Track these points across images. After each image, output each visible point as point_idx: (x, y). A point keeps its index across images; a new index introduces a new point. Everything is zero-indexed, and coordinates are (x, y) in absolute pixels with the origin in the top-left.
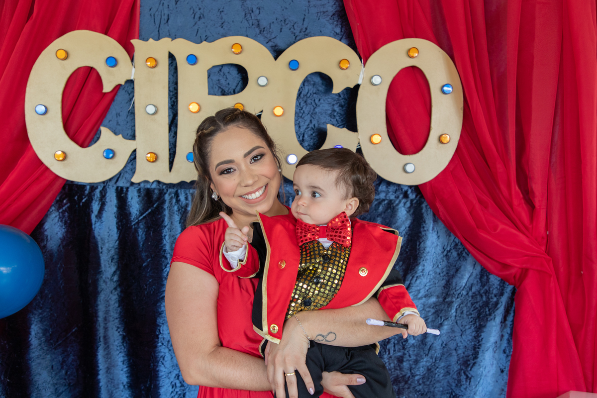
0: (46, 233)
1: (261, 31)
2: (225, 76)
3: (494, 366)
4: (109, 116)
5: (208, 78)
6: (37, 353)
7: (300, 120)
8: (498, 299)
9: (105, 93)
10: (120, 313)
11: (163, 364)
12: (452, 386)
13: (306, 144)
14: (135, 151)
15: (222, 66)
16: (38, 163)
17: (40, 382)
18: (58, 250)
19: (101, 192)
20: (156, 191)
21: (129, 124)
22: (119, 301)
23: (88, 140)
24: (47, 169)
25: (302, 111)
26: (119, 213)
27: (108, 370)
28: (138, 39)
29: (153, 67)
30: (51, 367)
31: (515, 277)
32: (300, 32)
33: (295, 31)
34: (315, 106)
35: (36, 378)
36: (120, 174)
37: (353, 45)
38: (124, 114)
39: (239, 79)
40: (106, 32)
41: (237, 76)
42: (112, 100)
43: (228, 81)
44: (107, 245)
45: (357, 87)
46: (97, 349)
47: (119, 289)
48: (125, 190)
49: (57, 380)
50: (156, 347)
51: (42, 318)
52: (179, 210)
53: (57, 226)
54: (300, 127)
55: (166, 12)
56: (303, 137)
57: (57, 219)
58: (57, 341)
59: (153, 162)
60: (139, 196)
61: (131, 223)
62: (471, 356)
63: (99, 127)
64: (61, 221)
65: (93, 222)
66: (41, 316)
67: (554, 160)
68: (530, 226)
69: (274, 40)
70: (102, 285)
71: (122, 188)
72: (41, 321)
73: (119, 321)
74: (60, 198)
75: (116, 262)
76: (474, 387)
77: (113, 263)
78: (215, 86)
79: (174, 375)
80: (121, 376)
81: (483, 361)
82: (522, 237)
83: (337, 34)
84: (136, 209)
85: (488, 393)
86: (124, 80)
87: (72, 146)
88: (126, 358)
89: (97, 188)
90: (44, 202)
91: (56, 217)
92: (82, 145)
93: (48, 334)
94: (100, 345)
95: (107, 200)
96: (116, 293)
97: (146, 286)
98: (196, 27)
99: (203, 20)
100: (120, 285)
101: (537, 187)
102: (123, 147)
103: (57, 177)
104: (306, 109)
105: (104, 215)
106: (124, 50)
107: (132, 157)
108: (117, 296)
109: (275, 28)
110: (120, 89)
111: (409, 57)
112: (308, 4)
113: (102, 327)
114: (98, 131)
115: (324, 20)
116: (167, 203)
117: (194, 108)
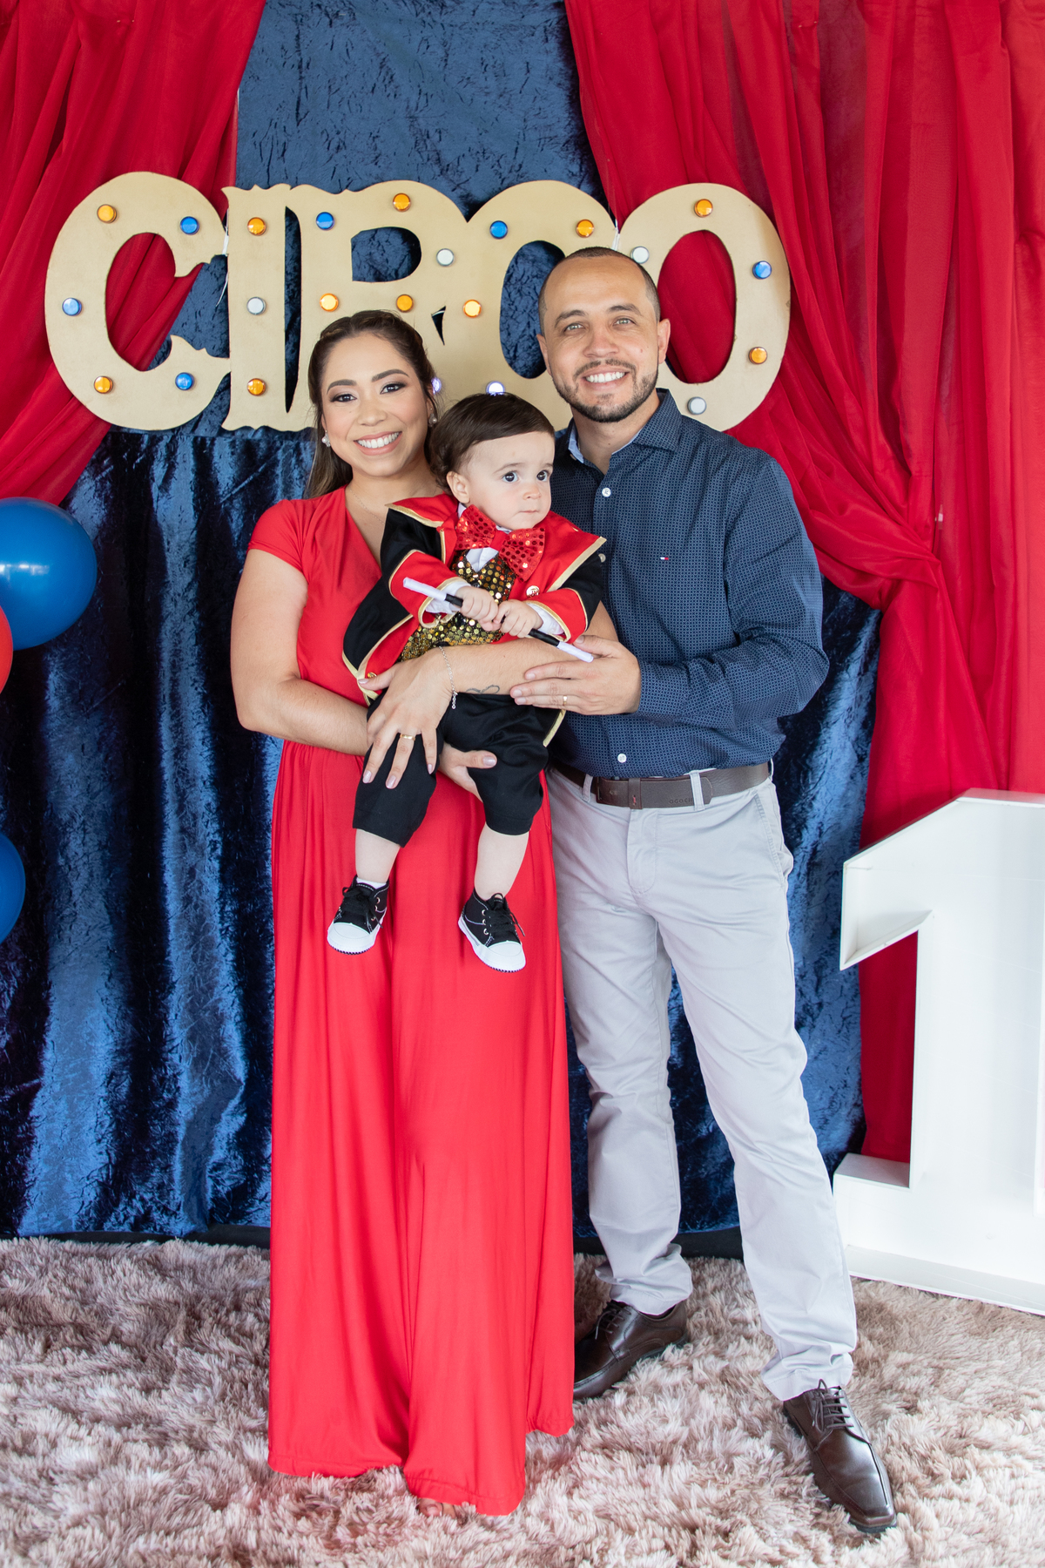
1: (442, 171)
2: (381, 248)
3: (847, 750)
4: (182, 317)
5: (353, 251)
6: (57, 723)
7: (511, 322)
8: (853, 633)
9: (178, 279)
10: (199, 655)
13: (520, 363)
14: (229, 375)
15: (376, 230)
16: (64, 395)
17: (63, 773)
19: (167, 446)
20: (263, 445)
21: (216, 330)
22: (197, 634)
23: (150, 358)
24: (80, 405)
25: (513, 307)
26: (199, 482)
27: (178, 753)
28: (235, 185)
29: (261, 234)
30: (80, 747)
31: (880, 592)
32: (510, 172)
33: (501, 171)
35: (57, 764)
36: (201, 415)
37: (599, 195)
38: (209, 311)
39: (406, 253)
40: (180, 175)
41: (402, 246)
42: (189, 289)
43: (386, 256)
44: (177, 537)
46: (160, 716)
47: (197, 614)
48: (208, 442)
49: (91, 770)
51: (66, 662)
52: (301, 477)
53: (92, 505)
54: (509, 334)
55: (284, 139)
56: (515, 351)
57: (92, 491)
58: (92, 703)
59: (259, 395)
60: (233, 453)
61: (218, 499)
63: (166, 334)
64: (100, 496)
65: (155, 497)
67: (945, 392)
68: (904, 507)
69: (466, 186)
70: (169, 606)
71: (203, 439)
72: (65, 668)
73: (196, 669)
74: (98, 456)
75: (193, 566)
77: (187, 569)
78: (363, 264)
80: (198, 765)
81: (828, 741)
82: (890, 526)
83: (573, 175)
84: (227, 476)
85: (836, 798)
86: (212, 256)
87: (122, 369)
88: (207, 734)
89: (161, 439)
90: (73, 463)
91: (91, 488)
92: (139, 367)
93: (76, 691)
94: (165, 708)
95: (178, 460)
96: (192, 620)
98: (332, 164)
99: (343, 152)
100: (198, 608)
101: (916, 438)
102: (209, 370)
103: (97, 420)
104: (521, 303)
105: (174, 485)
106: (210, 205)
107: (222, 386)
108: (193, 626)
109: (467, 165)
110: (202, 271)
111: (698, 215)
112: (523, 125)
113: (168, 678)
114: (165, 343)
115: (551, 152)
116: (281, 465)
117: (328, 303)
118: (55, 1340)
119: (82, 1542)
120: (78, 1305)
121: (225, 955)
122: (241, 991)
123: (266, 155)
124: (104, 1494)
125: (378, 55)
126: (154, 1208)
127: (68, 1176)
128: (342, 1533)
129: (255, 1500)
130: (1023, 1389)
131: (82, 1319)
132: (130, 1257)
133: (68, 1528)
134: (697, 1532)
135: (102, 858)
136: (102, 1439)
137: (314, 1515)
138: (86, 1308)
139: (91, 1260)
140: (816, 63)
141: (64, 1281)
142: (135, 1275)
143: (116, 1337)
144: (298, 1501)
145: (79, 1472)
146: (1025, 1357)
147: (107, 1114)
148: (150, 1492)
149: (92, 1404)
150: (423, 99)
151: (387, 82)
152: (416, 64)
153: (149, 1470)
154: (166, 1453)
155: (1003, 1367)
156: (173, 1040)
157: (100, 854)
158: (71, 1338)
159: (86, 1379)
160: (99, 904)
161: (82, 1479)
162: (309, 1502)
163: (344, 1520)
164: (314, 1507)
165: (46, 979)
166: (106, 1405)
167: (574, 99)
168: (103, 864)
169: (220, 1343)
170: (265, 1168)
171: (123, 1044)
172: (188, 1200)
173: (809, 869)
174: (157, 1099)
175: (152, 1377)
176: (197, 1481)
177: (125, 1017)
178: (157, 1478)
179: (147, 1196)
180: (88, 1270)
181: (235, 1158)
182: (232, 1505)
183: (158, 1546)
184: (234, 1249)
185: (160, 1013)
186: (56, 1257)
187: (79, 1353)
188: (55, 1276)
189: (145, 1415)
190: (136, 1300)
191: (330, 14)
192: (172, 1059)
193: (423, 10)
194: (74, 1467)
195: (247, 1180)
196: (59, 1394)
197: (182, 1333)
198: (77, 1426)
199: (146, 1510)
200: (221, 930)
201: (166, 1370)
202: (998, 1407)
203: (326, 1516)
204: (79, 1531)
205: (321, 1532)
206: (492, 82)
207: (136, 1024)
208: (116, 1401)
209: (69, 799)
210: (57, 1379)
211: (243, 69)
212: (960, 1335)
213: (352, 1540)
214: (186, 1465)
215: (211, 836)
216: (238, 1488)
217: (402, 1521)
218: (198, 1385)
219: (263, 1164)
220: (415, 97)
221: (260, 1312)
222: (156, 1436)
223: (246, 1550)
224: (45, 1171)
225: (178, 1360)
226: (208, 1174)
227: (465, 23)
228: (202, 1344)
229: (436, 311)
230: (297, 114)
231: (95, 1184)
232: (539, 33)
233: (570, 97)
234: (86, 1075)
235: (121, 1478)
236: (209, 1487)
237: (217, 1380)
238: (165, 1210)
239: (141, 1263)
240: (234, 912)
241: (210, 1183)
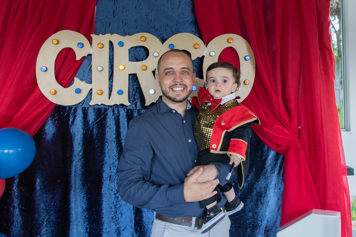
0: (45, 131)
1: (155, 30)
2: (138, 52)
3: (275, 196)
4: (79, 72)
5: (129, 52)
6: (39, 194)
8: (275, 162)
9: (77, 61)
10: (83, 171)
11: (105, 197)
12: (254, 207)
14: (91, 89)
15: (137, 47)
17: (40, 209)
18: (51, 140)
19: (74, 110)
20: (102, 110)
21: (89, 76)
22: (82, 165)
23: (68, 84)
24: (46, 99)
26: (84, 120)
28: (94, 34)
29: (101, 48)
30: (46, 201)
31: (283, 151)
32: (175, 31)
33: (173, 30)
35: (38, 207)
36: (84, 101)
37: (201, 37)
39: (145, 53)
40: (78, 31)
42: (81, 63)
43: (139, 55)
44: (77, 137)
45: (203, 57)
47: (82, 159)
48: (87, 109)
49: (49, 208)
50: (102, 188)
52: (115, 118)
53: (51, 128)
55: (109, 21)
58: (50, 187)
59: (100, 95)
60: (94, 112)
61: (90, 125)
62: (263, 192)
63: (73, 77)
64: (54, 125)
65: (70, 125)
66: (41, 174)
67: (300, 92)
68: (290, 125)
69: (162, 34)
70: (74, 158)
71: (85, 108)
72: (41, 177)
73: (82, 176)
74: (54, 113)
75: (81, 145)
76: (265, 208)
77: (80, 146)
78: (132, 57)
79: (111, 202)
81: (269, 194)
82: (286, 131)
83: (193, 31)
84: (92, 118)
85: (272, 211)
86: (87, 54)
87: (59, 87)
88: (85, 195)
89: (72, 108)
90: (45, 115)
91: (51, 123)
92: (65, 87)
93: (45, 184)
94: (72, 189)
95: (77, 114)
96: (81, 161)
97: (97, 157)
98: (124, 29)
99: (127, 25)
100: (83, 157)
101: (292, 106)
102: (85, 87)
103: (52, 103)
105: (75, 122)
106: (87, 40)
107: (90, 92)
108: (81, 163)
109: (163, 29)
110: (85, 58)
111: (229, 43)
112: (178, 17)
113: (73, 180)
114: (73, 80)
115: (187, 25)
116: (109, 115)
117: (121, 67)
135: (52, 235)
150: (150, 10)
151: (140, 5)
167: (193, 10)
173: (265, 232)
206: (169, 6)
209: (42, 217)
215: (86, 226)
220: (148, 10)
229: (153, 69)
230: (114, 14)
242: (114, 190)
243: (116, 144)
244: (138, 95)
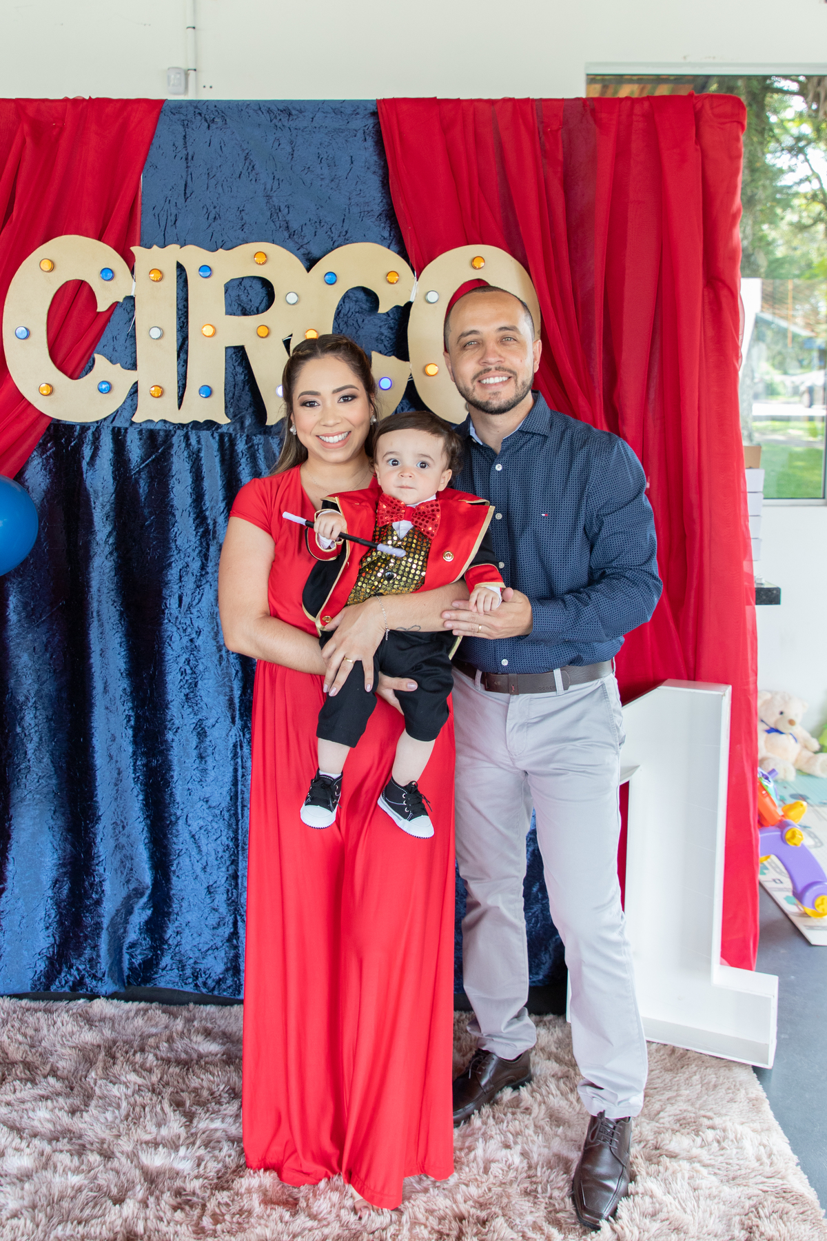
1: (290, 235)
2: (246, 292)
4: (103, 341)
5: (226, 293)
6: (16, 631)
9: (99, 313)
10: (117, 583)
11: (170, 645)
14: (137, 383)
15: (243, 278)
16: (18, 396)
17: (20, 667)
18: (41, 505)
19: (93, 433)
20: (162, 433)
21: (128, 350)
22: (115, 568)
23: (79, 370)
24: (29, 404)
26: (116, 459)
27: (103, 652)
28: (140, 245)
29: (161, 279)
30: (32, 648)
32: (339, 236)
33: (332, 235)
34: (357, 327)
35: (15, 662)
36: (117, 411)
37: (403, 254)
38: (122, 337)
39: (264, 295)
40: (100, 237)
41: (261, 290)
42: (108, 320)
43: (250, 297)
44: (101, 499)
45: (409, 305)
46: (89, 627)
47: (115, 554)
48: (123, 431)
49: (40, 665)
50: (162, 624)
51: (22, 588)
52: (190, 456)
53: (40, 475)
55: (174, 211)
57: (40, 466)
58: (41, 617)
59: (158, 397)
60: (140, 439)
61: (130, 473)
63: (92, 353)
64: (45, 469)
65: (84, 470)
66: (20, 586)
67: (652, 396)
69: (307, 246)
70: (95, 548)
71: (119, 429)
72: (21, 592)
73: (116, 593)
74: (44, 440)
75: (112, 520)
77: (108, 522)
78: (233, 303)
79: (184, 660)
80: (117, 661)
83: (384, 239)
84: (136, 455)
86: (124, 297)
87: (59, 378)
88: (124, 639)
89: (89, 428)
90: (25, 447)
91: (39, 463)
92: (74, 375)
93: (29, 609)
94: (93, 622)
95: (101, 444)
96: (112, 558)
97: (149, 549)
98: (210, 230)
99: (218, 221)
100: (116, 549)
102: (122, 379)
103: (42, 415)
105: (98, 461)
106: (122, 260)
107: (133, 390)
108: (113, 563)
109: (308, 231)
110: (118, 307)
111: (475, 268)
112: (348, 202)
113: (95, 600)
114: (91, 359)
115: (370, 222)
116: (175, 448)
117: (208, 331)
118: (9, 1075)
119: (17, 1230)
120: (27, 1048)
121: (137, 796)
122: (149, 822)
123: (163, 224)
124: (36, 1192)
125: (243, 150)
126: (87, 975)
127: (25, 953)
128: (207, 1222)
129: (145, 1196)
130: (702, 1112)
131: (30, 1058)
132: (67, 1011)
133: (8, 1219)
134: (464, 1222)
135: (48, 727)
136: (37, 1150)
137: (187, 1208)
138: (33, 1050)
139: (39, 1014)
140: (560, 157)
141: (19, 1030)
142: (70, 1025)
143: (54, 1072)
144: (176, 1197)
145: (19, 1176)
146: (704, 1088)
147: (53, 908)
148: (69, 1190)
149: (32, 1123)
150: (276, 182)
151: (250, 170)
152: (271, 158)
153: (69, 1173)
154: (83, 1161)
155: (688, 1095)
156: (99, 856)
157: (47, 725)
158: (21, 1073)
159: (29, 1104)
160: (46, 760)
161: (21, 1181)
162: (184, 1198)
163: (208, 1212)
164: (188, 1202)
165: (8, 814)
166: (42, 1124)
167: (385, 183)
168: (50, 731)
169: (128, 1076)
170: (166, 947)
171: (64, 859)
172: (110, 969)
174: (88, 899)
175: (77, 1102)
176: (104, 1182)
177: (66, 839)
178: (75, 1180)
179: (81, 967)
180: (37, 1022)
181: (145, 939)
182: (128, 1200)
183: (72, 1233)
184: (143, 1005)
185: (90, 838)
186: (15, 1012)
187: (26, 1084)
188: (13, 1027)
189: (70, 1131)
190: (70, 1044)
191: (208, 120)
192: (98, 870)
193: (276, 117)
194: (15, 1171)
195: (153, 955)
196: (9, 1115)
197: (100, 1069)
198: (19, 1140)
199: (65, 1204)
200: (134, 779)
201: (88, 1096)
202: (683, 1126)
203: (196, 1209)
204: (15, 1221)
205: (191, 1221)
206: (326, 171)
207: (73, 845)
208: (49, 1121)
209: (25, 686)
210: (8, 1104)
211: (145, 160)
212: (658, 1071)
213: (213, 1227)
214: (97, 1170)
215: (127, 712)
216: (134, 1187)
217: (250, 1212)
218: (110, 1108)
219: (164, 944)
220: (270, 181)
221: (158, 1052)
222: (77, 1147)
223: (136, 1235)
224: (8, 949)
225: (97, 1089)
226: (124, 950)
227: (306, 128)
228: (116, 1077)
229: (285, 337)
230: (185, 193)
231: (45, 958)
232: (360, 134)
233: (382, 182)
234: (38, 881)
235: (49, 1180)
236: (112, 1186)
237: (124, 1104)
238: (94, 977)
239: (75, 1016)
240: (144, 765)
241: (126, 957)
242: (189, 630)
243: (194, 520)
244: (247, 398)
